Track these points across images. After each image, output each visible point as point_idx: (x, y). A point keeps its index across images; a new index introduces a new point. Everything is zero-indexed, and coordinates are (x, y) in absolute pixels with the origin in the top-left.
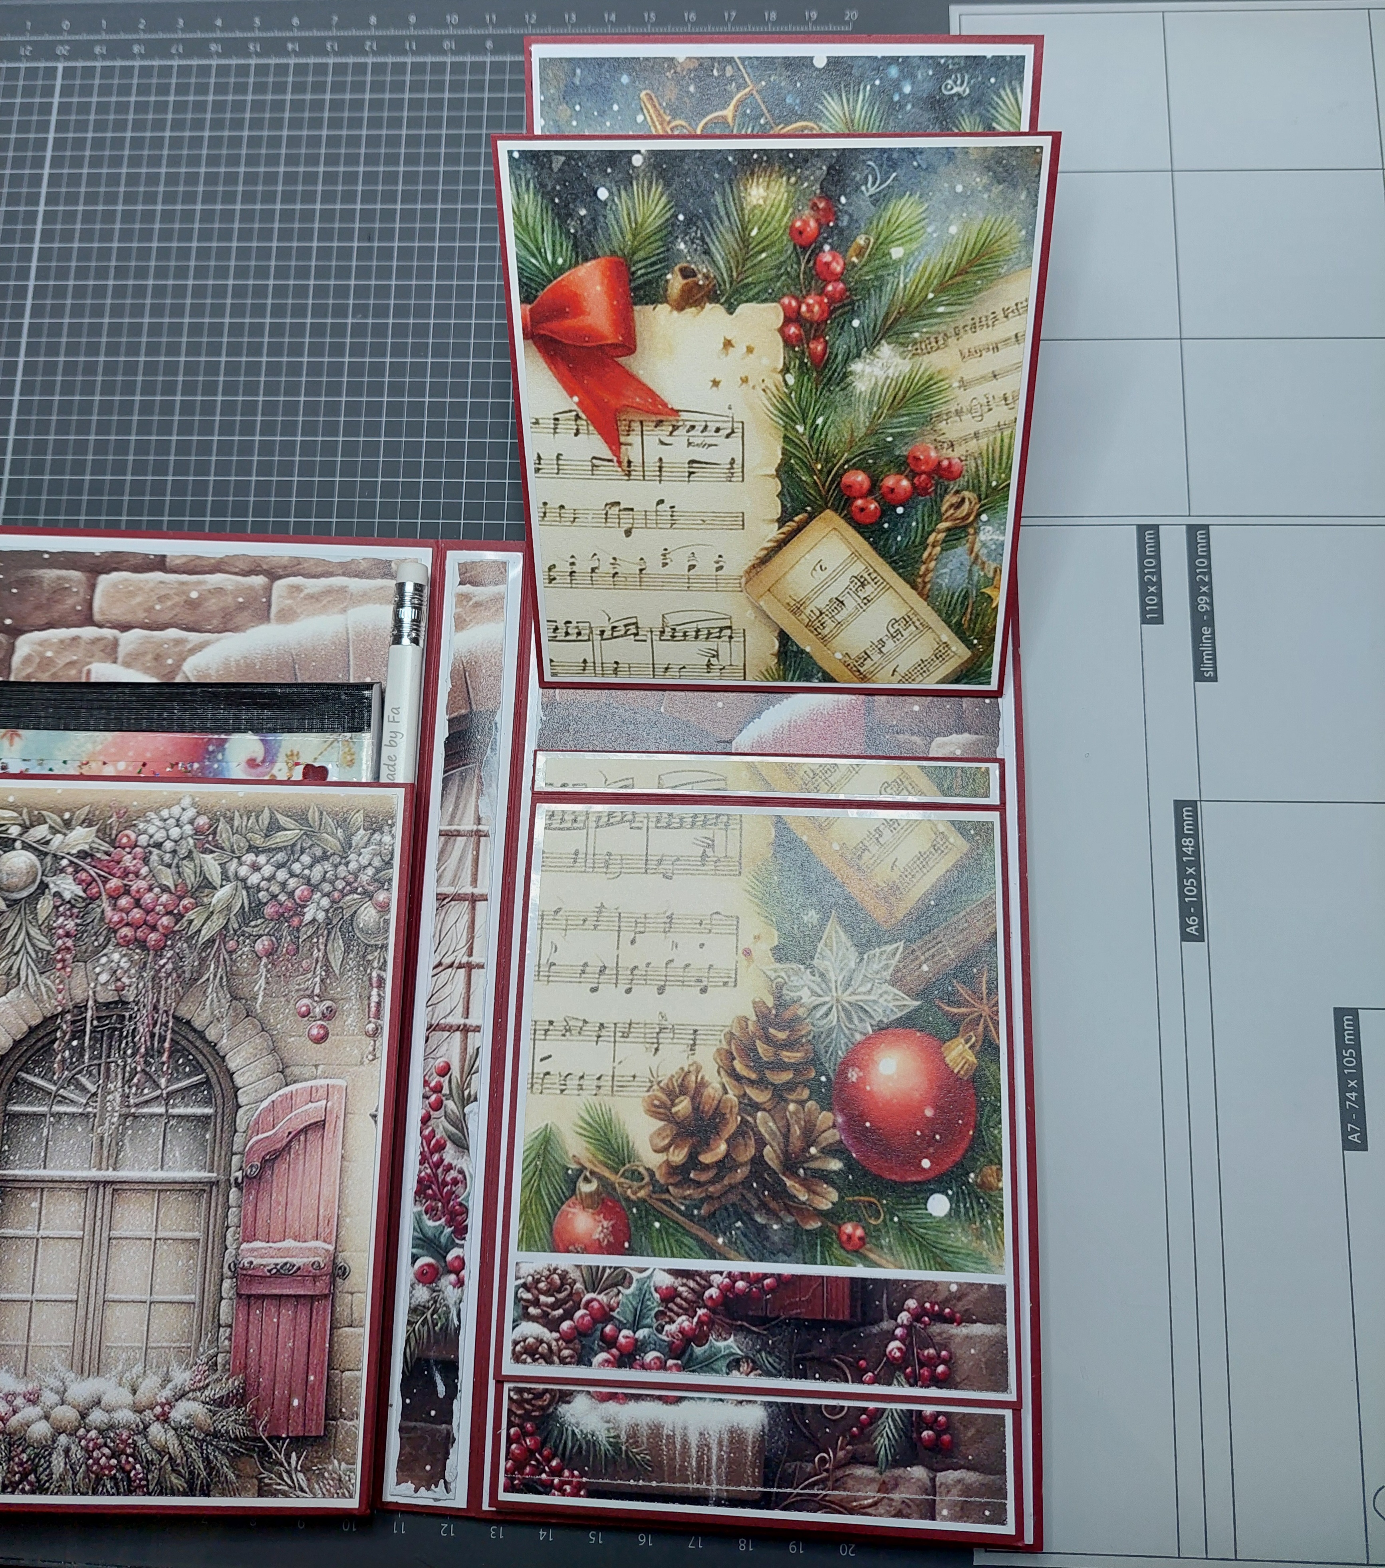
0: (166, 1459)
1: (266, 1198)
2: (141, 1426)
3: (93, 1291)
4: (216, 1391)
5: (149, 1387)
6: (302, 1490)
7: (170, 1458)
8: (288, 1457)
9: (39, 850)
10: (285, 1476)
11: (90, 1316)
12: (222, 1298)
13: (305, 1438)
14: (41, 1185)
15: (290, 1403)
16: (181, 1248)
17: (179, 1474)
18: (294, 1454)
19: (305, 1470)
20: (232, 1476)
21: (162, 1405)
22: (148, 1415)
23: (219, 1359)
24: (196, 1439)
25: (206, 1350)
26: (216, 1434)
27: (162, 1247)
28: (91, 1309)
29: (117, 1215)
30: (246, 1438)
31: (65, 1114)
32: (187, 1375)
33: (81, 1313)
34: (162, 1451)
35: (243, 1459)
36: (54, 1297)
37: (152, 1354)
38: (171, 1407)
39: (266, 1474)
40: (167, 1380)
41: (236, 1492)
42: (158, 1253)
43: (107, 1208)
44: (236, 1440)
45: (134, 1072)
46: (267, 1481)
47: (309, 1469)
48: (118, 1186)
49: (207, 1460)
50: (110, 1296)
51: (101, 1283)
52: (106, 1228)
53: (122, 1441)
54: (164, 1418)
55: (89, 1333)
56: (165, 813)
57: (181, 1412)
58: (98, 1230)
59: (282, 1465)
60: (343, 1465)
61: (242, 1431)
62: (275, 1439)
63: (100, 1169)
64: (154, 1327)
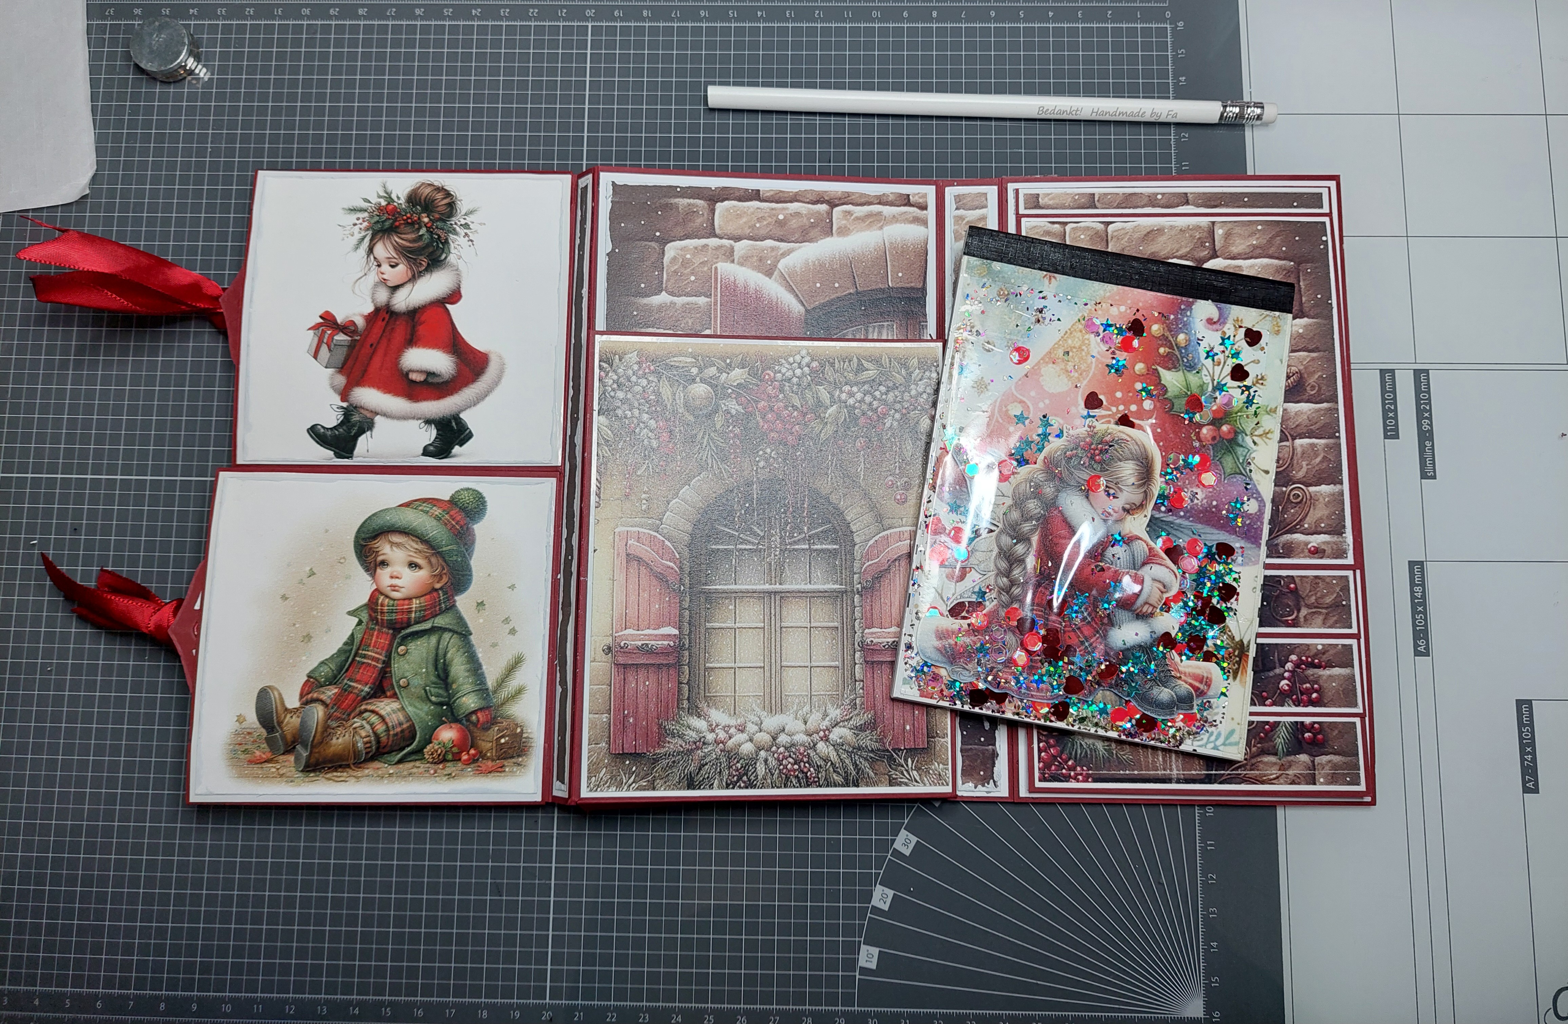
0: (829, 764)
1: (878, 603)
2: (812, 744)
3: (773, 661)
4: (857, 721)
5: (815, 720)
6: (917, 781)
7: (832, 763)
8: (906, 761)
9: (711, 383)
10: (905, 773)
11: (773, 676)
12: (856, 664)
13: (915, 749)
14: (734, 595)
15: (904, 728)
16: (827, 633)
17: (838, 773)
18: (909, 760)
19: (918, 769)
20: (872, 774)
21: (824, 731)
22: (816, 737)
23: (858, 702)
24: (848, 752)
25: (848, 696)
26: (859, 748)
27: (815, 632)
28: (773, 672)
29: (784, 613)
30: (879, 750)
31: (745, 549)
32: (838, 711)
33: (767, 674)
34: (826, 760)
35: (879, 763)
36: (749, 665)
37: (814, 699)
38: (830, 732)
39: (893, 772)
40: (825, 715)
41: (875, 784)
42: (813, 636)
43: (778, 608)
44: (872, 751)
45: (787, 524)
46: (894, 776)
47: (920, 769)
48: (783, 595)
49: (855, 765)
50: (784, 664)
51: (778, 655)
52: (778, 622)
53: (801, 754)
54: (826, 739)
55: (773, 687)
56: (791, 360)
57: (835, 735)
58: (773, 622)
59: (902, 766)
60: (941, 766)
61: (875, 746)
62: (897, 750)
63: (771, 584)
64: (814, 682)
